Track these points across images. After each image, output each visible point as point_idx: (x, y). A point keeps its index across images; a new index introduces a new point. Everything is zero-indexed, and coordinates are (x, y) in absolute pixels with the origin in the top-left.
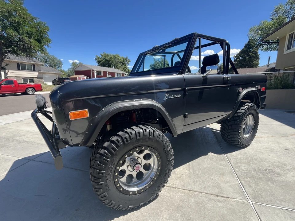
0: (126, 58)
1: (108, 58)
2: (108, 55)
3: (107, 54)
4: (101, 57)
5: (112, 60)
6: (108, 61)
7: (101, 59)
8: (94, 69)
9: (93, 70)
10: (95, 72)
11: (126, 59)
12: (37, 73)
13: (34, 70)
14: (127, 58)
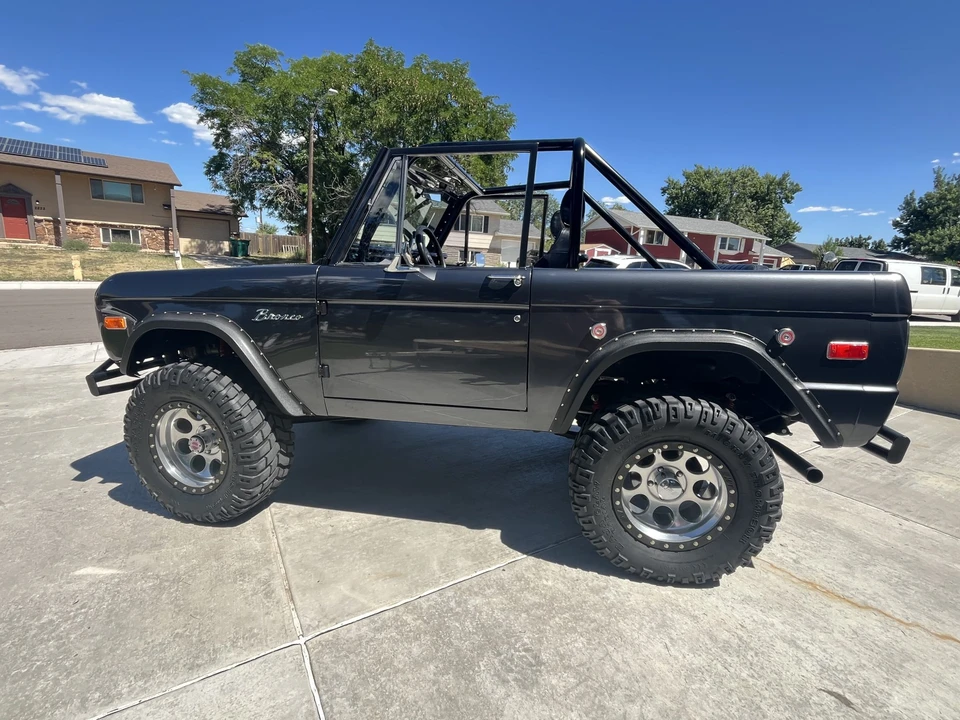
0: (784, 179)
1: (706, 185)
2: (708, 175)
3: (706, 170)
4: (682, 181)
5: (721, 189)
6: (704, 193)
7: (681, 189)
8: (639, 226)
9: (636, 229)
10: (642, 233)
11: (780, 183)
12: (491, 237)
13: (486, 231)
14: (785, 177)
